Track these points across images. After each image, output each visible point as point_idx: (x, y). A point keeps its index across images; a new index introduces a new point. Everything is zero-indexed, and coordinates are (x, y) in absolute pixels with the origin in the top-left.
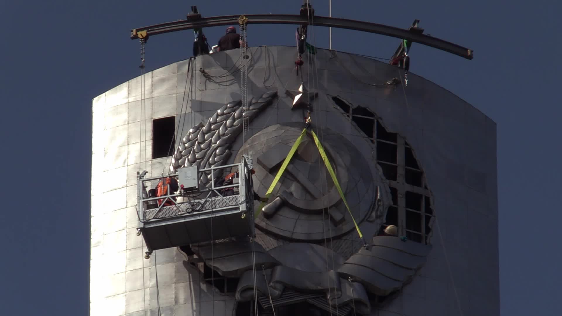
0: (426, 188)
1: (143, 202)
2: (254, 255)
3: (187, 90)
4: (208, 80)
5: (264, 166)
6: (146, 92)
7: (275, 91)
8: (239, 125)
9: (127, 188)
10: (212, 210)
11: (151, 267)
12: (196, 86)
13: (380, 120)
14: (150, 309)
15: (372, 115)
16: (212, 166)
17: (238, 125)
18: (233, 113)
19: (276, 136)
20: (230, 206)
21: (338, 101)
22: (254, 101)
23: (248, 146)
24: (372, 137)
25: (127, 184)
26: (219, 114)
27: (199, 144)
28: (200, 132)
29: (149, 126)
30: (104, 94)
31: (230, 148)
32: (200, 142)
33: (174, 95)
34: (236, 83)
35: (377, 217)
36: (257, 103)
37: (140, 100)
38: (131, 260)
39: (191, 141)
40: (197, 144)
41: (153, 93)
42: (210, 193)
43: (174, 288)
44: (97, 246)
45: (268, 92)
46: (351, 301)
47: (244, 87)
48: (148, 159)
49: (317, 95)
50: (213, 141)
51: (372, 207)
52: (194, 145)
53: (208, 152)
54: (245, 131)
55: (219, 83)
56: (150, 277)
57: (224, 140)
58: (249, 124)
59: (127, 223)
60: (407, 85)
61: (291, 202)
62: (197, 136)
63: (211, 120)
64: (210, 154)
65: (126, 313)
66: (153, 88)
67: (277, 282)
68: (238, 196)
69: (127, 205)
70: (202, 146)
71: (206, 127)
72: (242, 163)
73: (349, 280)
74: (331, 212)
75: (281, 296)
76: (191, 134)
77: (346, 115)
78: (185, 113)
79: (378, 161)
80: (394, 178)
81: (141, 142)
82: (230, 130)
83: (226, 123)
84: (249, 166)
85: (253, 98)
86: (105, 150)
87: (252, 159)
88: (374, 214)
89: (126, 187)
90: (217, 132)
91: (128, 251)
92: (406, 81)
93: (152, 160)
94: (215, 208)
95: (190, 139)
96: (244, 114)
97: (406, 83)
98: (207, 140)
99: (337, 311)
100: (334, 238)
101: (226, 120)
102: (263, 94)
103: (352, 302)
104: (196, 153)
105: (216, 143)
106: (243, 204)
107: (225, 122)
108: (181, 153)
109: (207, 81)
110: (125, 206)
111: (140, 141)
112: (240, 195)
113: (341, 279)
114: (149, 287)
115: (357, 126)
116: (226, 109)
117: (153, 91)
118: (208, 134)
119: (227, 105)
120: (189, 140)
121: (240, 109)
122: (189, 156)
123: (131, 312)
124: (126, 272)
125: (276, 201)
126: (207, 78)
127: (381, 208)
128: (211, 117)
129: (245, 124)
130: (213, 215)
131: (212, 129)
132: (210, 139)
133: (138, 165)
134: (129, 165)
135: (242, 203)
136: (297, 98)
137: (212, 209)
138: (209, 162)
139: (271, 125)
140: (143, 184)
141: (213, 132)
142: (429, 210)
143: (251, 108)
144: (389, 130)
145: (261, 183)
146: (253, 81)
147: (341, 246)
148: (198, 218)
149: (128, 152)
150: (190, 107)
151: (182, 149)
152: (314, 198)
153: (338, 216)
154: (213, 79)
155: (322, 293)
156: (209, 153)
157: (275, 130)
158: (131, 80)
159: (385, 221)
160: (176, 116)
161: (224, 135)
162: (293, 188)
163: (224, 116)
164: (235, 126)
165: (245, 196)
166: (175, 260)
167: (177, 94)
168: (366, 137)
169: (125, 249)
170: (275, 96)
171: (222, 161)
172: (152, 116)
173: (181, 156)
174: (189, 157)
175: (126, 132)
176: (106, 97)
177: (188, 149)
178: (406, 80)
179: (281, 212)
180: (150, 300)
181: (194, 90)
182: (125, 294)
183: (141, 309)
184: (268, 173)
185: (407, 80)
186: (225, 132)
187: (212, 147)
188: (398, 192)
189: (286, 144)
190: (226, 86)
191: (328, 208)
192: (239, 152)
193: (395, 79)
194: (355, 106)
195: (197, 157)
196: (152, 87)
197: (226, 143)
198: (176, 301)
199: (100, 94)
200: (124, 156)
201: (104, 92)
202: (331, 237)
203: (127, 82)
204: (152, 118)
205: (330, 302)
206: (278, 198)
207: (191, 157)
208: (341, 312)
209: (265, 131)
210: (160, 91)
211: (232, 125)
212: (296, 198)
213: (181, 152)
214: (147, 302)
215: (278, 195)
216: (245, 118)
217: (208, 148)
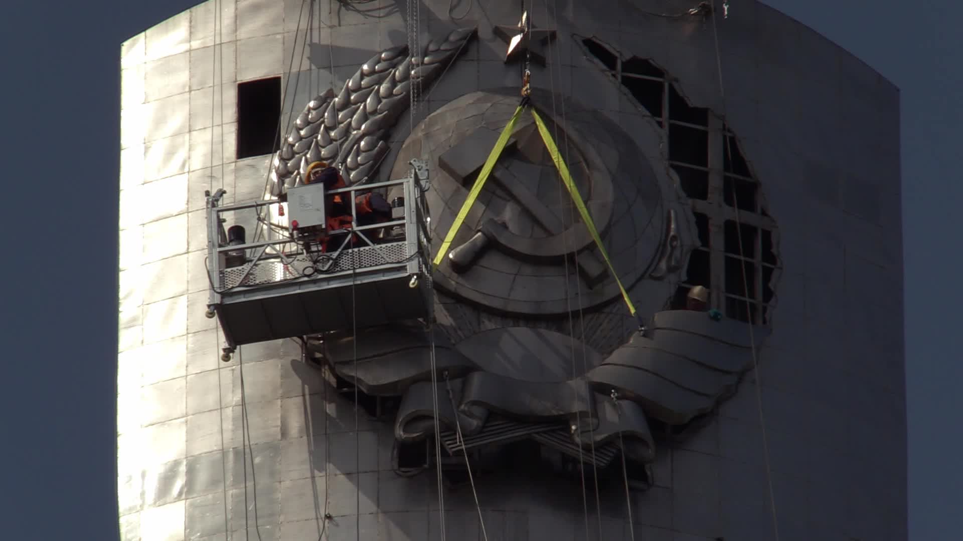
0: (764, 213)
1: (220, 252)
2: (433, 354)
3: (304, 25)
4: (344, 6)
5: (452, 173)
6: (224, 31)
7: (473, 28)
8: (404, 93)
9: (188, 216)
10: (354, 271)
11: (234, 367)
12: (321, 19)
13: (676, 85)
14: (233, 448)
15: (659, 73)
16: (351, 174)
17: (402, 93)
18: (391, 72)
19: (474, 114)
20: (388, 263)
21: (595, 48)
22: (432, 47)
23: (420, 134)
24: (660, 116)
25: (188, 208)
26: (364, 72)
27: (328, 129)
28: (330, 107)
29: (231, 97)
30: (143, 34)
31: (386, 137)
32: (328, 125)
33: (279, 36)
34: (397, 11)
35: (671, 270)
36: (437, 50)
37: (212, 46)
38: (195, 354)
39: (311, 125)
40: (323, 130)
41: (238, 33)
42: (350, 236)
43: (279, 407)
44: (130, 327)
45: (460, 30)
46: (616, 435)
47: (413, 19)
48: (228, 159)
49: (553, 35)
50: (353, 124)
51: (661, 250)
52: (318, 133)
53: (344, 146)
54: (414, 105)
55: (364, 13)
56: (233, 387)
57: (374, 123)
58: (423, 91)
59: (188, 281)
60: (727, 15)
61: (503, 241)
62: (323, 115)
63: (350, 84)
64: (349, 148)
65: (186, 455)
66: (238, 21)
67: (474, 403)
68: (403, 244)
69: (188, 249)
70: (333, 134)
71: (339, 97)
72: (411, 179)
73: (612, 396)
74: (580, 260)
75: (481, 431)
76: (312, 111)
77: (610, 74)
78: (298, 70)
79: (671, 162)
80: (703, 195)
81: (213, 126)
82: (386, 103)
83: (379, 89)
84: (423, 183)
85: (431, 42)
86: (146, 141)
87: (427, 170)
88: (663, 265)
89: (187, 214)
90: (361, 107)
91: (190, 335)
92: (726, 8)
93: (236, 162)
94: (360, 267)
95: (309, 119)
96: (413, 72)
97: (726, 13)
98: (342, 123)
99: (594, 456)
100: (588, 311)
101: (379, 83)
102: (451, 33)
103: (619, 437)
104: (320, 148)
105: (359, 129)
106: (412, 260)
107: (377, 87)
108: (292, 148)
109: (343, 8)
110: (185, 250)
111: (211, 125)
112: (406, 242)
113: (596, 394)
114: (231, 406)
115: (630, 96)
116: (379, 62)
117: (238, 27)
118: (345, 112)
119: (381, 53)
120: (307, 123)
121: (405, 62)
122: (307, 153)
123: (196, 453)
124: (187, 376)
125: (475, 239)
126: (342, 4)
127: (677, 253)
128: (350, 78)
129: (414, 93)
130: (356, 280)
131: (352, 101)
132: (349, 120)
133: (208, 172)
134: (193, 171)
135: (410, 259)
136: (516, 40)
137: (354, 269)
138: (346, 165)
139: (466, 94)
140: (218, 217)
141: (353, 106)
142: (769, 257)
143: (426, 59)
144: (694, 102)
145: (446, 204)
146: (432, 9)
147: (601, 325)
148: (325, 286)
149: (190, 146)
150: (309, 58)
151: (294, 139)
152: (549, 233)
153: (594, 270)
154: (354, 5)
155: (561, 422)
156: (345, 148)
157: (473, 103)
158: (195, 7)
159: (684, 277)
160: (282, 76)
161: (374, 112)
162: (509, 213)
163: (375, 76)
164: (396, 95)
165: (417, 244)
166: (281, 353)
167: (283, 33)
168: (648, 116)
169: (185, 332)
170: (473, 37)
171: (371, 162)
172: (236, 76)
173: (293, 154)
174: (308, 156)
175: (187, 107)
176: (147, 39)
177: (306, 140)
178: (726, 5)
179: (484, 262)
180: (233, 431)
181: (318, 26)
182: (185, 418)
183: (215, 448)
184: (460, 186)
185: (728, 6)
186: (378, 106)
187: (351, 137)
188: (710, 222)
189: (494, 130)
190: (379, 17)
191: (576, 254)
192: (404, 146)
193: (704, 4)
194: (628, 56)
195: (324, 154)
196: (236, 19)
197: (379, 129)
198: (284, 433)
199: (134, 35)
200: (182, 154)
201: (144, 30)
202: (581, 308)
203: (188, 11)
204: (236, 81)
205: (578, 440)
206: (479, 234)
207: (310, 155)
208: (600, 459)
209: (454, 104)
210: (251, 28)
211: (390, 94)
212: (513, 234)
213: (293, 146)
214: (228, 435)
215: (479, 228)
216: (413, 80)
217: (345, 138)
